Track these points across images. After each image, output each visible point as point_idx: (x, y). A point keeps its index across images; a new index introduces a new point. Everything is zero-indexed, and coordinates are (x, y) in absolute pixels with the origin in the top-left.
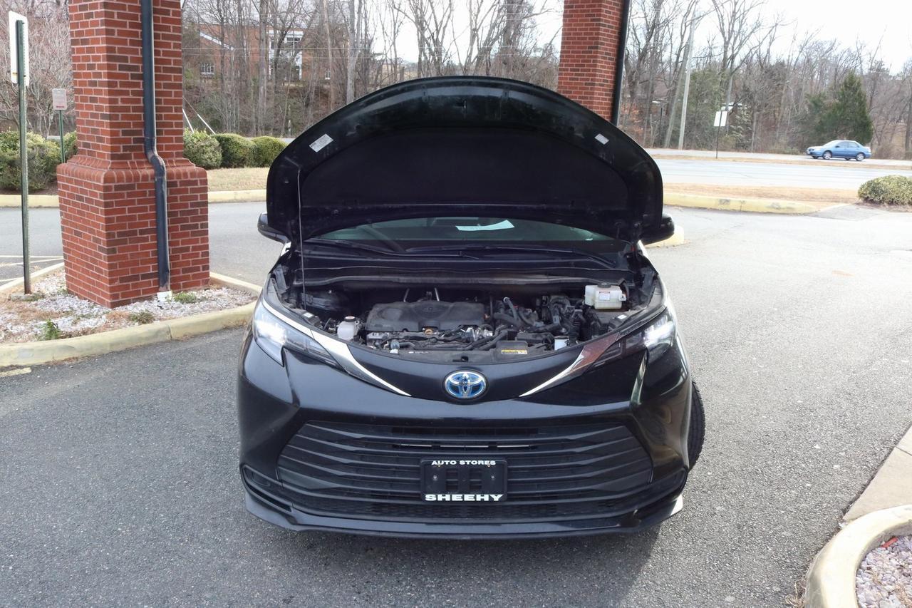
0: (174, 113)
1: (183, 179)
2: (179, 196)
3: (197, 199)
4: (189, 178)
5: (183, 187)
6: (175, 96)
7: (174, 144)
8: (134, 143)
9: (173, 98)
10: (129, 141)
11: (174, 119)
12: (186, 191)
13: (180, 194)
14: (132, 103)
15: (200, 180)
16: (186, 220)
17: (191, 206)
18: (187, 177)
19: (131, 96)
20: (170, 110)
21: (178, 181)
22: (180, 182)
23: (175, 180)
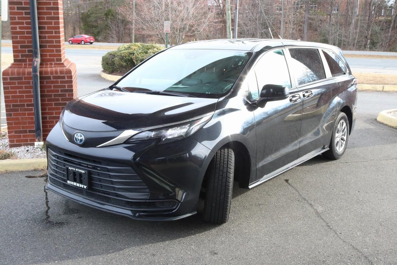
0: (54, 35)
1: (54, 75)
2: (52, 85)
3: (65, 87)
4: (59, 75)
5: (55, 80)
6: (54, 24)
7: (55, 53)
8: (28, 53)
9: (53, 25)
10: (25, 51)
11: (54, 38)
12: (57, 82)
13: (53, 84)
14: (26, 29)
15: (67, 76)
16: (58, 100)
17: (61, 92)
18: (58, 74)
19: (25, 25)
20: (52, 33)
21: (52, 76)
22: (53, 77)
23: (49, 75)
